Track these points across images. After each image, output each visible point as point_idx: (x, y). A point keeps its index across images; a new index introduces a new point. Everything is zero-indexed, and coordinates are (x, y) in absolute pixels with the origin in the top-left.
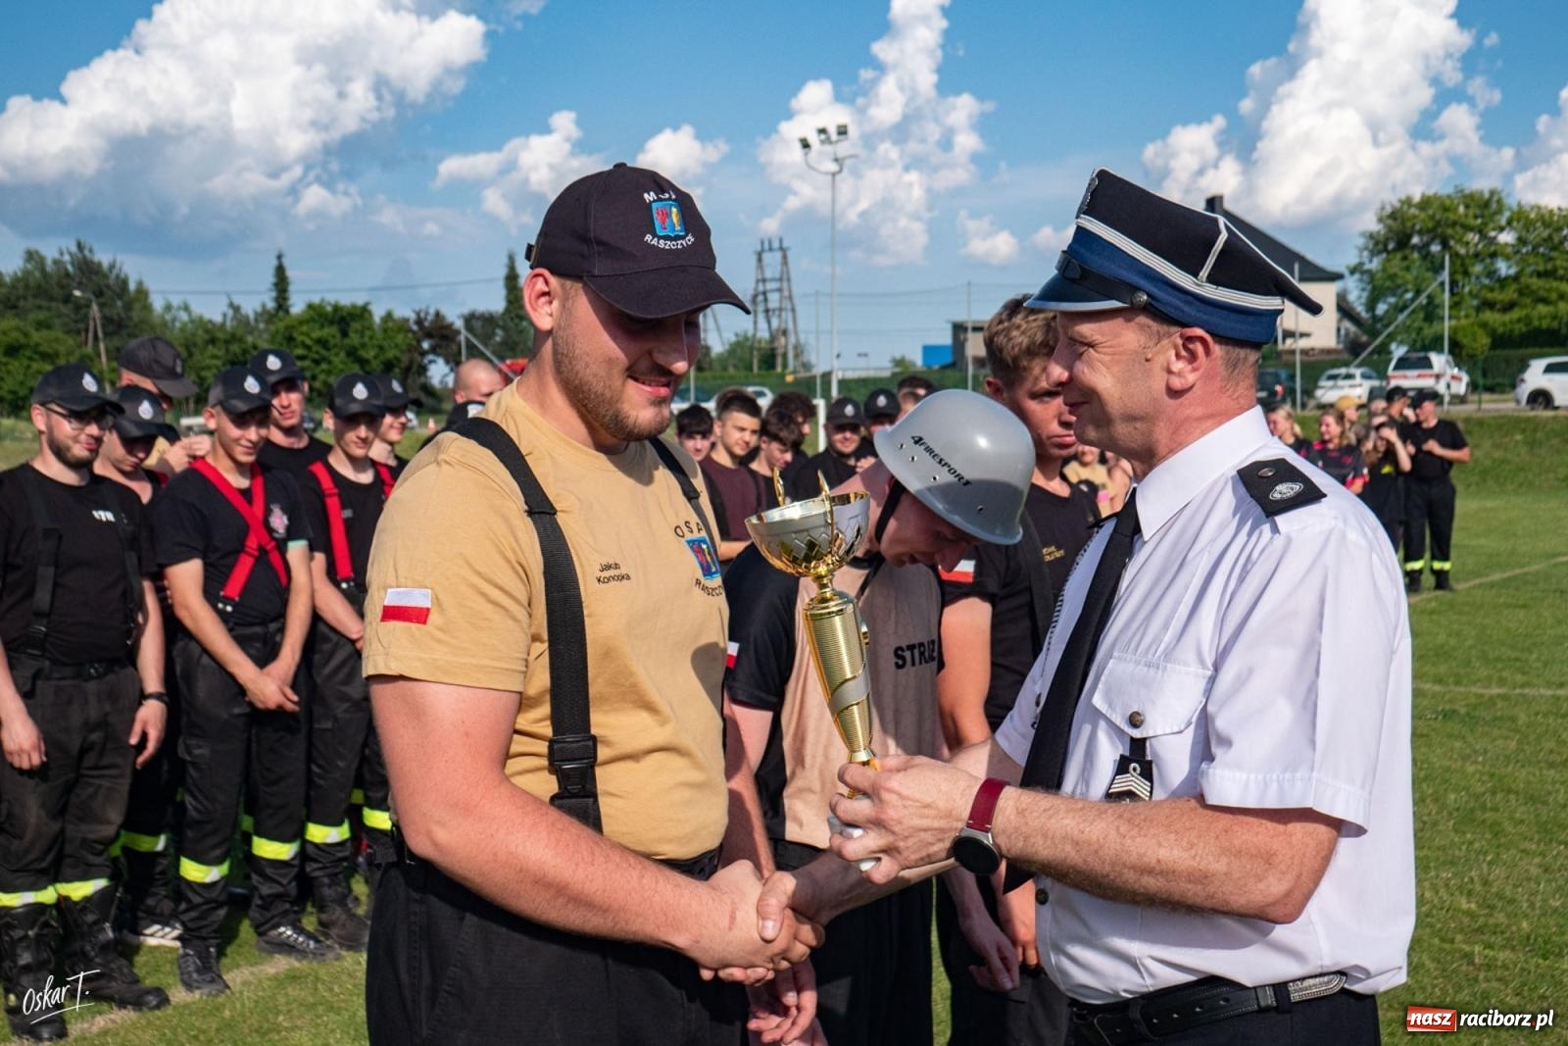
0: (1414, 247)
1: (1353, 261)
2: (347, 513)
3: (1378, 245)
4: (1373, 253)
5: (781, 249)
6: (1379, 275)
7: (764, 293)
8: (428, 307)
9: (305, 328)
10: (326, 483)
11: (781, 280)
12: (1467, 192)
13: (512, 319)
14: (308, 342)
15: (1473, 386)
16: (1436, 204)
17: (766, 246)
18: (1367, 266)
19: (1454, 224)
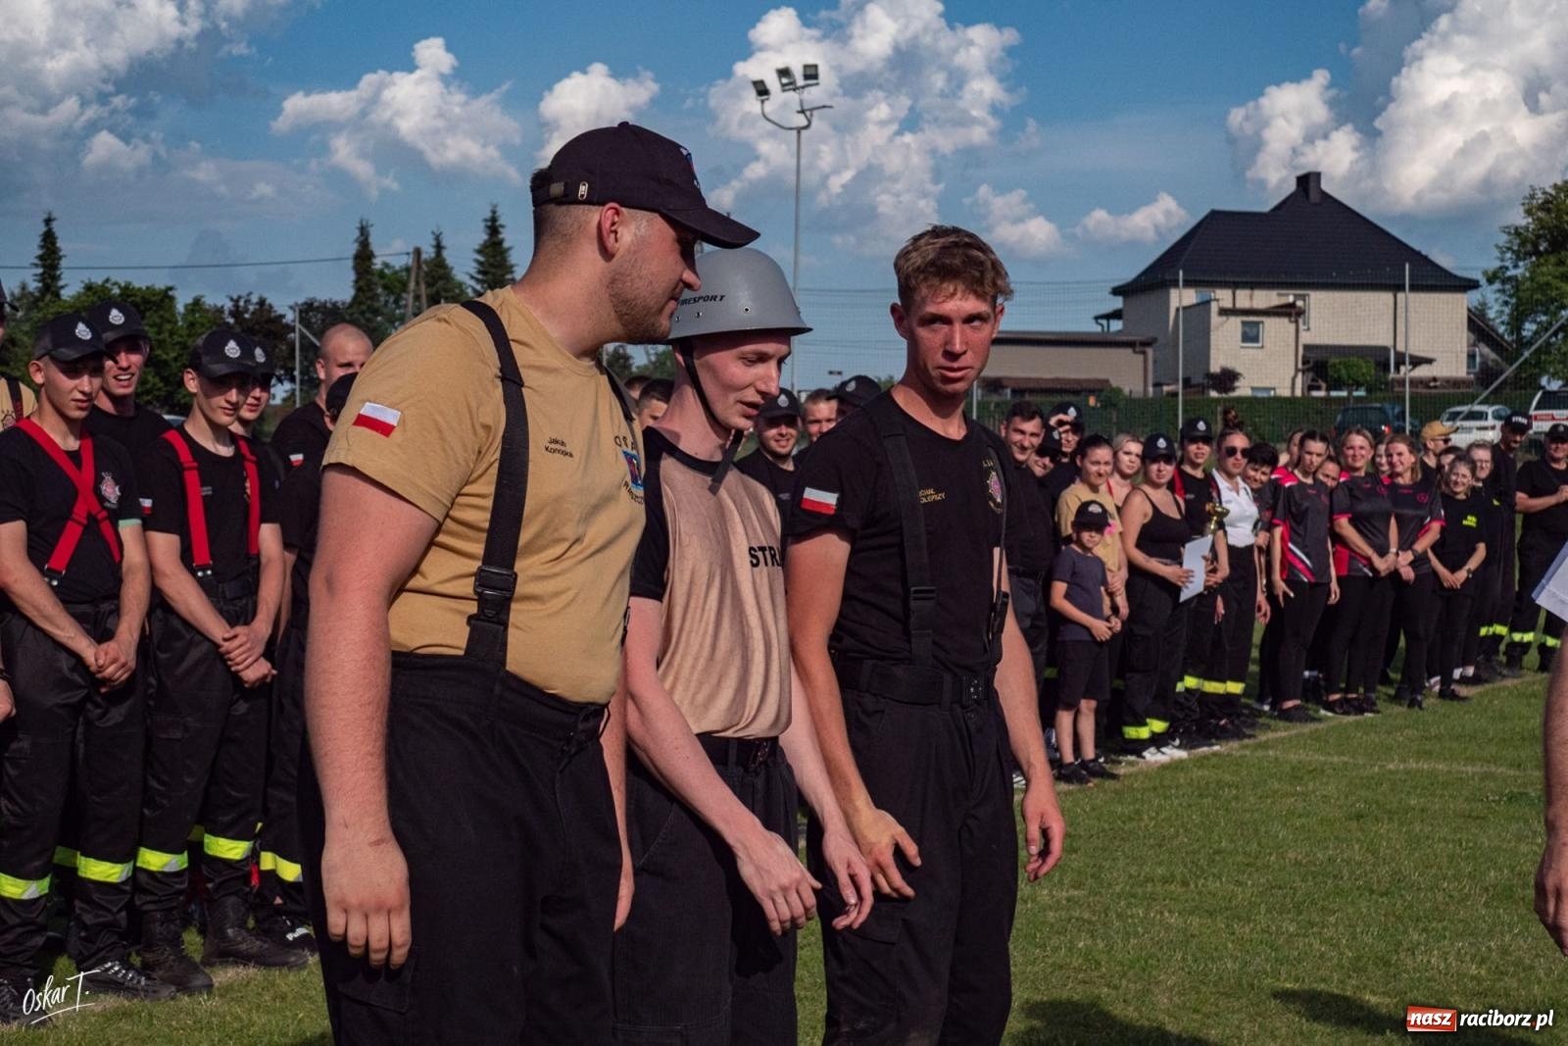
1: (1493, 265)
2: (207, 491)
3: (1525, 244)
4: (1519, 256)
6: (1527, 284)
8: (250, 294)
10: (186, 457)
13: (363, 313)
18: (1511, 273)
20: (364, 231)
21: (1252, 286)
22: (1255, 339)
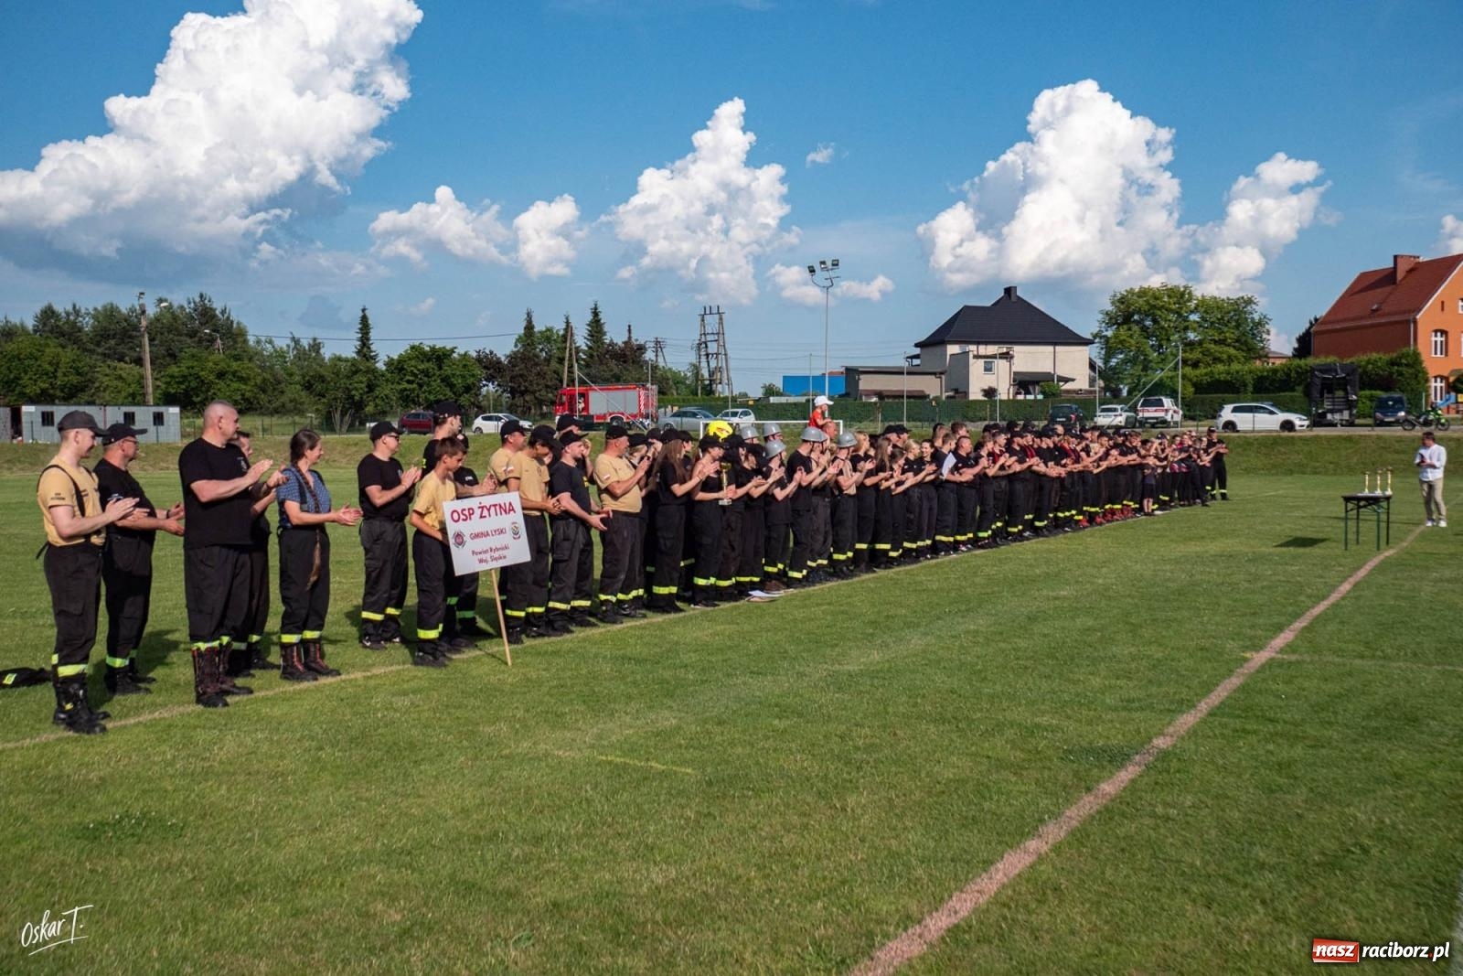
0: (1135, 321)
1: (1095, 330)
3: (1111, 320)
4: (1109, 324)
5: (719, 313)
6: (1113, 340)
7: (705, 343)
8: (484, 348)
9: (413, 362)
11: (718, 334)
12: (1169, 286)
14: (416, 371)
15: (1185, 417)
16: (1150, 294)
17: (708, 312)
18: (1105, 333)
19: (1160, 309)
20: (529, 314)
21: (986, 343)
22: (990, 370)
